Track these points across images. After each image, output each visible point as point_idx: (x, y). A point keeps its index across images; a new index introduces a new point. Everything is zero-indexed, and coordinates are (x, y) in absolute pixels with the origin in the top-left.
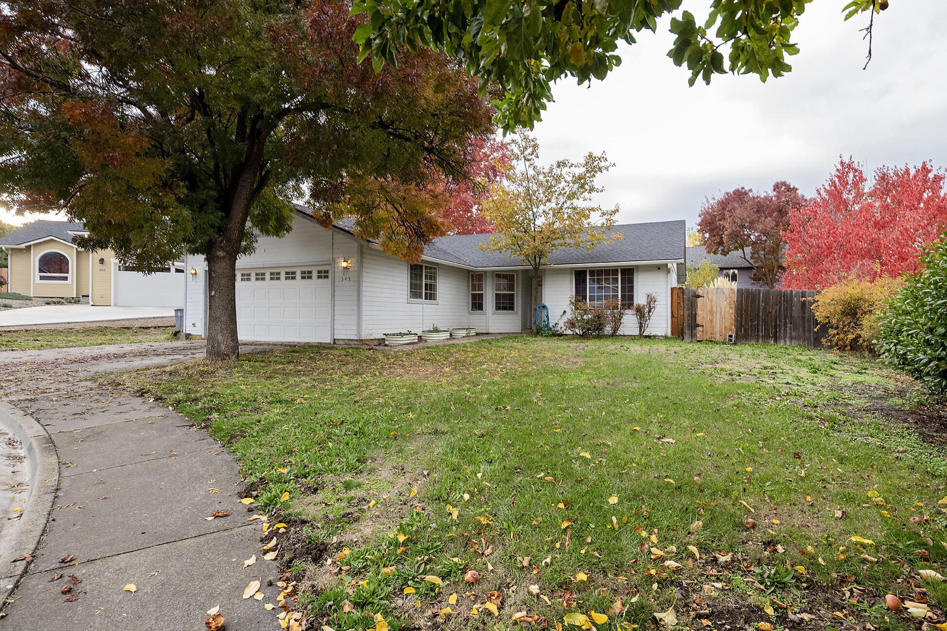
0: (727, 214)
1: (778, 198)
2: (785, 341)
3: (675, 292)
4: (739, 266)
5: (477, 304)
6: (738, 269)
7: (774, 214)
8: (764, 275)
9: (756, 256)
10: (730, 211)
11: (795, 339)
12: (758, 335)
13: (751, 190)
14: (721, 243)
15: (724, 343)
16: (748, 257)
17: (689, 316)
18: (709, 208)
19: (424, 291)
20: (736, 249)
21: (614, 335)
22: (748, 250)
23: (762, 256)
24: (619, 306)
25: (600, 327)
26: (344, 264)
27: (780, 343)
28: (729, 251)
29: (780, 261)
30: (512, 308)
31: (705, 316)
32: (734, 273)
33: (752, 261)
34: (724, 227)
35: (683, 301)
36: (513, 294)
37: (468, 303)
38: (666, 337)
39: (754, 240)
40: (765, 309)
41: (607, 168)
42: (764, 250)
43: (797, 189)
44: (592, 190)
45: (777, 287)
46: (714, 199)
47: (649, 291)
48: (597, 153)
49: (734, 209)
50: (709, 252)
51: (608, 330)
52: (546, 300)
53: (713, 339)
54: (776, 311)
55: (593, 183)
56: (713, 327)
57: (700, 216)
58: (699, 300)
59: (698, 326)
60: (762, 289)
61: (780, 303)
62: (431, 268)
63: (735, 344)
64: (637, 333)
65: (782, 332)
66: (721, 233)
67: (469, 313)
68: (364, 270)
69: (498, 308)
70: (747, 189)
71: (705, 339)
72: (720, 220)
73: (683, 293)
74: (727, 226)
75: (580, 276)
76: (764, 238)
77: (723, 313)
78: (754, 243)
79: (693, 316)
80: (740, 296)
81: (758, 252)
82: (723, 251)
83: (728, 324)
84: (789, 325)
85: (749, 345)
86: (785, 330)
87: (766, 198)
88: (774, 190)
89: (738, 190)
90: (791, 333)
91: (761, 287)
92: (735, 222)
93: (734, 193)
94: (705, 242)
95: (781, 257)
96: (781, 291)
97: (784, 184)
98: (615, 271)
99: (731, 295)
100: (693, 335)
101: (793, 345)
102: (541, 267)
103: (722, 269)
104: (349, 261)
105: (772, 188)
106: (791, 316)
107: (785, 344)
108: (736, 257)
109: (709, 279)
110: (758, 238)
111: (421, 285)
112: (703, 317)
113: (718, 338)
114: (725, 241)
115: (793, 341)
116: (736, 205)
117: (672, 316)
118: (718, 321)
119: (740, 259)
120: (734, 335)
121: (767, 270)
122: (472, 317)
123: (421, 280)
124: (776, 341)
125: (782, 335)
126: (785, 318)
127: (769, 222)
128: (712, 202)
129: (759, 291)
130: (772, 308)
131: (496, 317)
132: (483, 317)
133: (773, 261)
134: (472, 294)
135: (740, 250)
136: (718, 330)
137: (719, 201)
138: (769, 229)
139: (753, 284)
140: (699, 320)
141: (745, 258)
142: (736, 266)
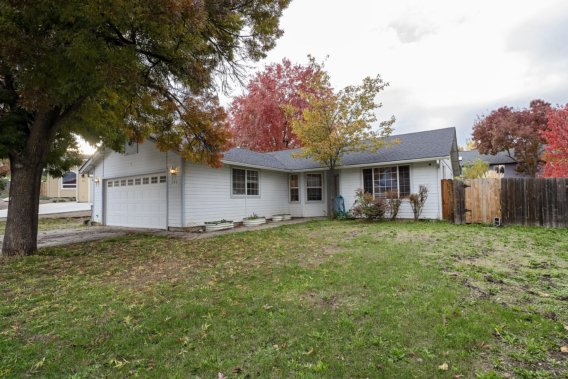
0: (494, 125)
1: (534, 111)
2: (551, 223)
3: (445, 183)
4: (505, 162)
5: (295, 196)
6: (505, 164)
7: (532, 123)
8: (526, 168)
9: (519, 154)
10: (496, 123)
11: (561, 221)
12: (523, 219)
13: (512, 108)
14: (490, 146)
15: (491, 226)
16: (512, 155)
17: (458, 202)
18: (480, 123)
19: (246, 189)
20: (503, 150)
21: (394, 219)
22: (512, 151)
23: (524, 154)
24: (399, 196)
25: (380, 213)
26: (172, 171)
27: (546, 225)
28: (497, 152)
29: (539, 156)
30: (320, 199)
31: (472, 202)
32: (502, 168)
33: (516, 158)
34: (492, 135)
35: (452, 190)
36: (321, 188)
37: (288, 196)
38: (438, 221)
39: (516, 142)
40: (529, 195)
41: (382, 88)
42: (525, 149)
43: (550, 104)
44: (372, 106)
45: (538, 176)
46: (483, 116)
47: (422, 183)
48: (373, 77)
49: (499, 121)
50: (481, 153)
51: (388, 215)
52: (343, 192)
53: (480, 222)
54: (540, 197)
55: (373, 101)
56: (480, 212)
57: (473, 129)
58: (467, 189)
59: (467, 210)
60: (525, 178)
61: (544, 190)
62: (253, 172)
63: (501, 226)
64: (413, 217)
65: (548, 215)
66: (490, 139)
67: (289, 203)
68: (186, 175)
69: (309, 199)
70: (509, 107)
71: (473, 221)
72: (488, 130)
73: (452, 183)
74: (494, 134)
75: (367, 173)
76: (524, 141)
77: (489, 199)
78: (516, 145)
79: (462, 203)
80: (504, 186)
81: (520, 151)
82: (492, 152)
83: (494, 209)
84: (554, 210)
85: (515, 228)
86: (551, 215)
87: (524, 112)
88: (531, 106)
89: (502, 109)
90: (556, 217)
91: (524, 176)
92: (500, 131)
93: (499, 110)
94: (478, 146)
95: (539, 154)
96: (544, 179)
97: (539, 101)
98: (394, 169)
99: (496, 184)
100: (462, 219)
101: (560, 228)
102: (335, 168)
103: (491, 165)
104: (176, 169)
105: (529, 105)
106: (556, 202)
107: (552, 226)
108: (502, 155)
109: (481, 172)
110: (520, 141)
111: (244, 184)
112: (471, 204)
113: (485, 221)
114: (493, 145)
115: (559, 224)
116: (501, 119)
117: (443, 203)
118: (485, 207)
119: (506, 158)
120: (500, 218)
121: (528, 164)
122: (291, 205)
123: (244, 181)
124: (541, 223)
125: (548, 218)
126: (550, 203)
127: (528, 129)
128: (482, 118)
129: (523, 181)
130: (536, 195)
131: (307, 205)
132: (299, 205)
133: (533, 157)
134: (291, 189)
135: (506, 151)
136: (485, 214)
137: (487, 117)
138: (528, 134)
139: (517, 174)
140: (467, 206)
141: (510, 156)
142: (503, 162)
